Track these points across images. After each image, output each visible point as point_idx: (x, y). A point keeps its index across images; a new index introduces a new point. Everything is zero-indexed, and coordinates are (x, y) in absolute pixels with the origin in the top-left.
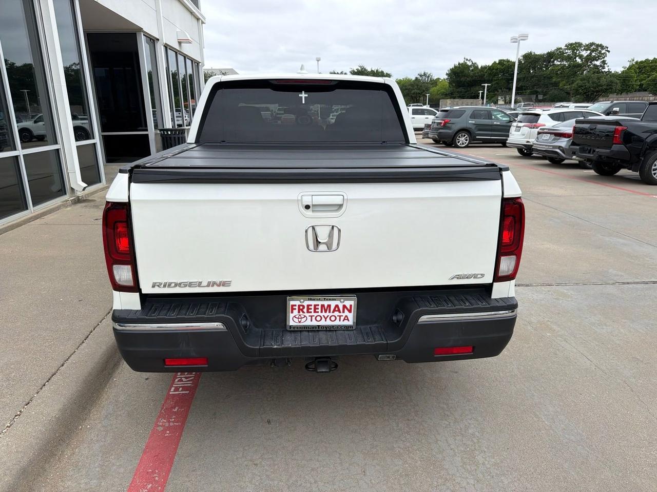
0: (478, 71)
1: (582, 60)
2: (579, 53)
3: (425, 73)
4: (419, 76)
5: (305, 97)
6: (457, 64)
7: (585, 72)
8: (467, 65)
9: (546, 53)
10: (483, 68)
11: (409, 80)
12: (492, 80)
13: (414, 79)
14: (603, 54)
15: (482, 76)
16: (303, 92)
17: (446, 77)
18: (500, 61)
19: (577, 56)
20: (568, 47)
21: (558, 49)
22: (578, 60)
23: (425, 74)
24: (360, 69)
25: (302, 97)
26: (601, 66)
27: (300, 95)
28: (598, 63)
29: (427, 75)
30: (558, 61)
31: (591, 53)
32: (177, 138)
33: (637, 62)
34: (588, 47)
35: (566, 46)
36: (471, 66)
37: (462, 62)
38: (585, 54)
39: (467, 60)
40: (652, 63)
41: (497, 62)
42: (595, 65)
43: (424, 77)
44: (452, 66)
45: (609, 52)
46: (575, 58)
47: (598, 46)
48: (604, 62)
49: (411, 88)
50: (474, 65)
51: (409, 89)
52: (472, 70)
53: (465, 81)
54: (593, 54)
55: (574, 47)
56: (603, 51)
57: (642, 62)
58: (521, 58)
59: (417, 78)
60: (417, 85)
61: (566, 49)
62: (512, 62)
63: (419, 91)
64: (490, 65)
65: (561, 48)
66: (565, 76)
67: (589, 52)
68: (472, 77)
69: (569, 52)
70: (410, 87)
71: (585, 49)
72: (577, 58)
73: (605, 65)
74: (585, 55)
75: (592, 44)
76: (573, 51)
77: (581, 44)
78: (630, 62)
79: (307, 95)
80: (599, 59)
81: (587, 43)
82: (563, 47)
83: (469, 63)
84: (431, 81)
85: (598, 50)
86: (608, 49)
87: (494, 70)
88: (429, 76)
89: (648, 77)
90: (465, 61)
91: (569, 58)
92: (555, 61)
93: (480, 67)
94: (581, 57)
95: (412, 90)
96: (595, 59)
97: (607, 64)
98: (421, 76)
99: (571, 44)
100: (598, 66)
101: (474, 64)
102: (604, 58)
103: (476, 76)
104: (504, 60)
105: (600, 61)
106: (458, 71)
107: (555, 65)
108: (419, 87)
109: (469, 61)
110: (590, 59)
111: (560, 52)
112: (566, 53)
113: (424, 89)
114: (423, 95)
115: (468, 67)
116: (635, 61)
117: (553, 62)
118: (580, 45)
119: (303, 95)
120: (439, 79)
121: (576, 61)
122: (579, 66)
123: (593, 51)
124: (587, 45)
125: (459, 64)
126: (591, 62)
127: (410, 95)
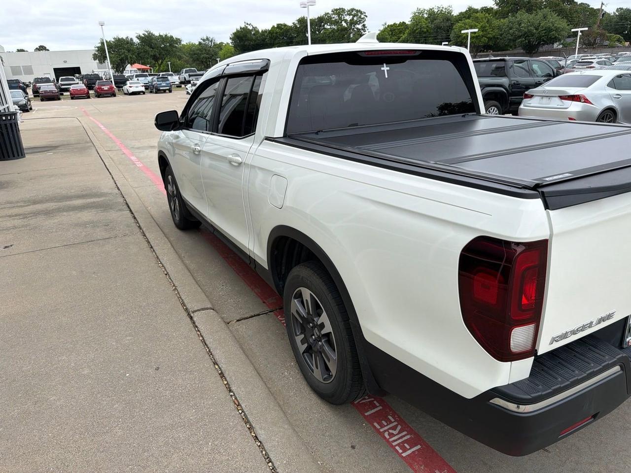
0: (259, 34)
1: (347, 25)
2: (344, 17)
3: (207, 37)
4: (202, 41)
5: (387, 70)
6: (239, 29)
7: (351, 35)
8: (249, 29)
9: (316, 17)
10: (264, 32)
11: (193, 45)
12: (274, 43)
13: (197, 43)
14: (363, 18)
15: (264, 40)
16: (385, 65)
17: (230, 41)
18: (278, 25)
19: (343, 20)
20: (334, 12)
21: (326, 14)
22: (344, 24)
23: (207, 39)
24: (146, 34)
25: (384, 70)
26: (362, 29)
27: (382, 69)
28: (360, 27)
29: (210, 40)
30: (328, 25)
31: (353, 19)
32: (8, 125)
33: (388, 26)
34: (350, 12)
35: (332, 11)
36: (252, 30)
37: (243, 26)
38: (349, 18)
39: (247, 24)
40: (398, 26)
41: (276, 26)
42: (357, 28)
43: (207, 41)
44: (235, 31)
45: (366, 16)
46: (341, 22)
47: (358, 11)
48: (364, 26)
49: (200, 52)
50: (255, 30)
51: (198, 54)
52: (254, 34)
53: (249, 45)
54: (355, 19)
55: (339, 12)
56: (362, 16)
57: (391, 26)
58: (296, 22)
59: (200, 43)
60: (206, 50)
61: (333, 14)
62: (288, 26)
63: (208, 56)
64: (270, 29)
65: (328, 13)
66: (335, 39)
67: (351, 17)
68: (255, 41)
69: (336, 17)
70: (198, 51)
71: (348, 14)
72: (343, 22)
73: (365, 29)
74: (349, 20)
75: (353, 10)
76: (339, 16)
77: (345, 10)
78: (384, 25)
79: (388, 68)
80: (360, 23)
81: (349, 9)
82: (330, 12)
83: (250, 28)
84: (215, 45)
85: (358, 15)
86: (366, 15)
87: (274, 34)
88: (211, 41)
89: (400, 39)
90: (246, 25)
91: (336, 23)
92: (326, 25)
93: (260, 31)
94: (346, 21)
95: (200, 54)
96: (356, 23)
97: (366, 27)
98: (204, 40)
99: (336, 10)
100: (360, 29)
101: (254, 28)
102: (363, 22)
103: (259, 40)
104: (281, 25)
105: (361, 25)
106: (241, 35)
107: (325, 28)
108: (207, 51)
109: (249, 25)
110: (353, 23)
111: (328, 17)
112: (333, 18)
113: (213, 53)
114: (214, 59)
115: (250, 31)
116: (387, 25)
117: (324, 26)
118: (343, 10)
119: (385, 68)
120: (222, 43)
121: (342, 25)
122: (345, 29)
123: (354, 16)
124: (349, 11)
125: (241, 28)
126: (354, 26)
127: (200, 60)
